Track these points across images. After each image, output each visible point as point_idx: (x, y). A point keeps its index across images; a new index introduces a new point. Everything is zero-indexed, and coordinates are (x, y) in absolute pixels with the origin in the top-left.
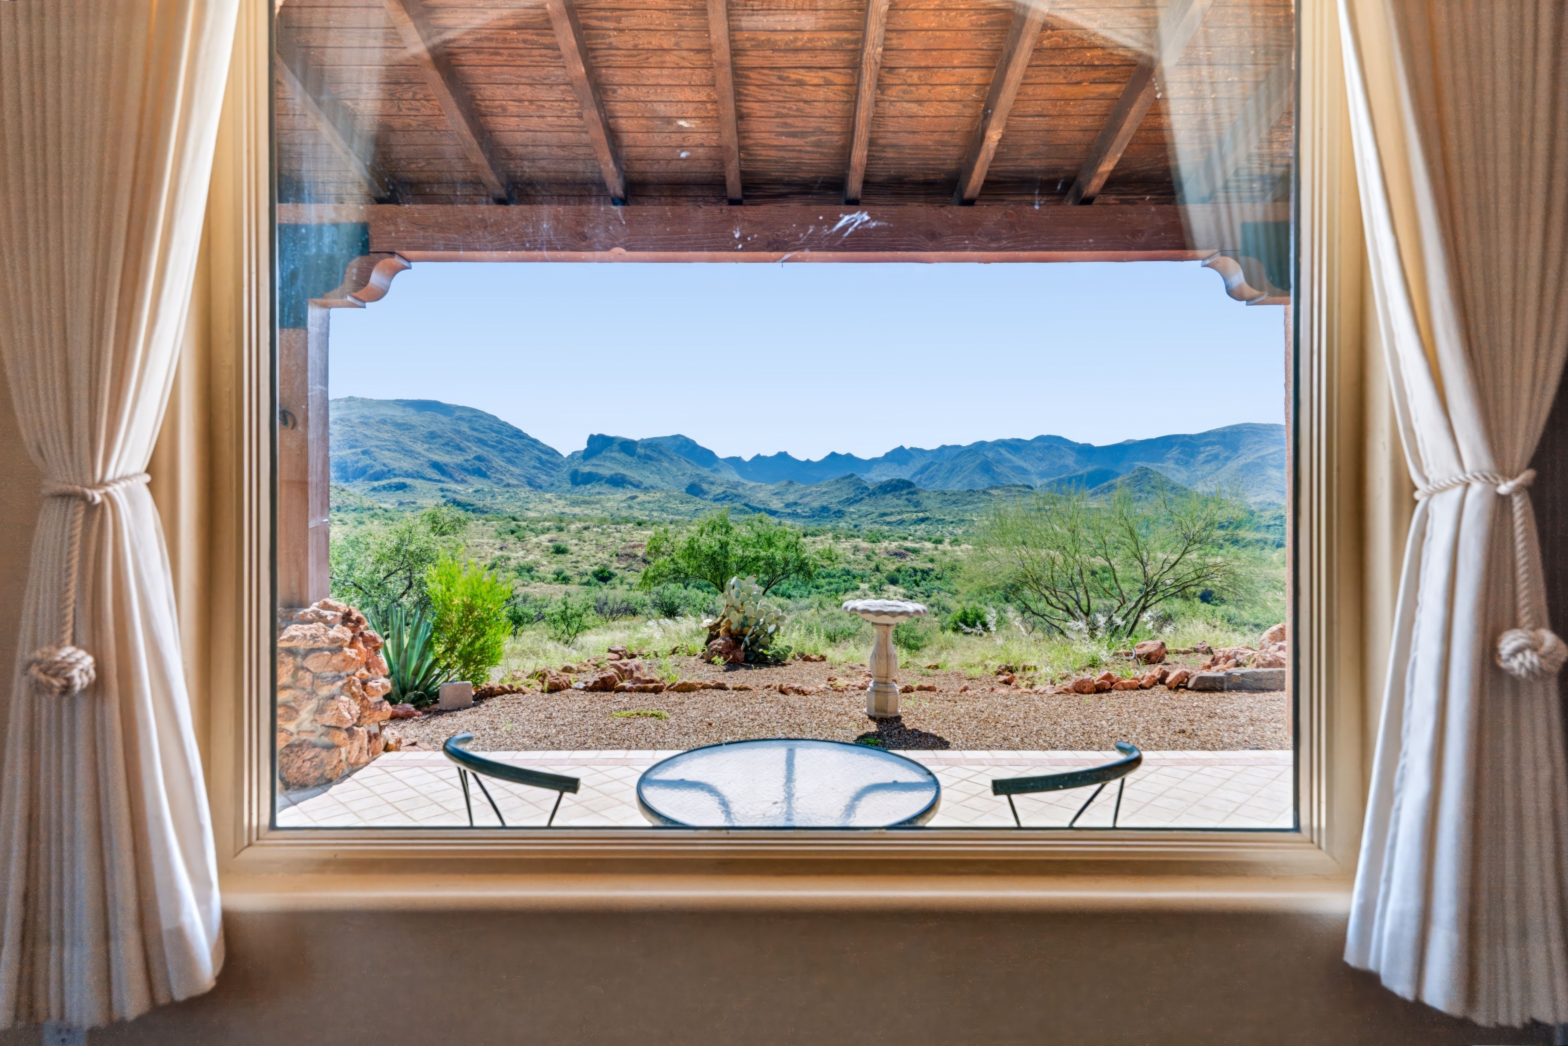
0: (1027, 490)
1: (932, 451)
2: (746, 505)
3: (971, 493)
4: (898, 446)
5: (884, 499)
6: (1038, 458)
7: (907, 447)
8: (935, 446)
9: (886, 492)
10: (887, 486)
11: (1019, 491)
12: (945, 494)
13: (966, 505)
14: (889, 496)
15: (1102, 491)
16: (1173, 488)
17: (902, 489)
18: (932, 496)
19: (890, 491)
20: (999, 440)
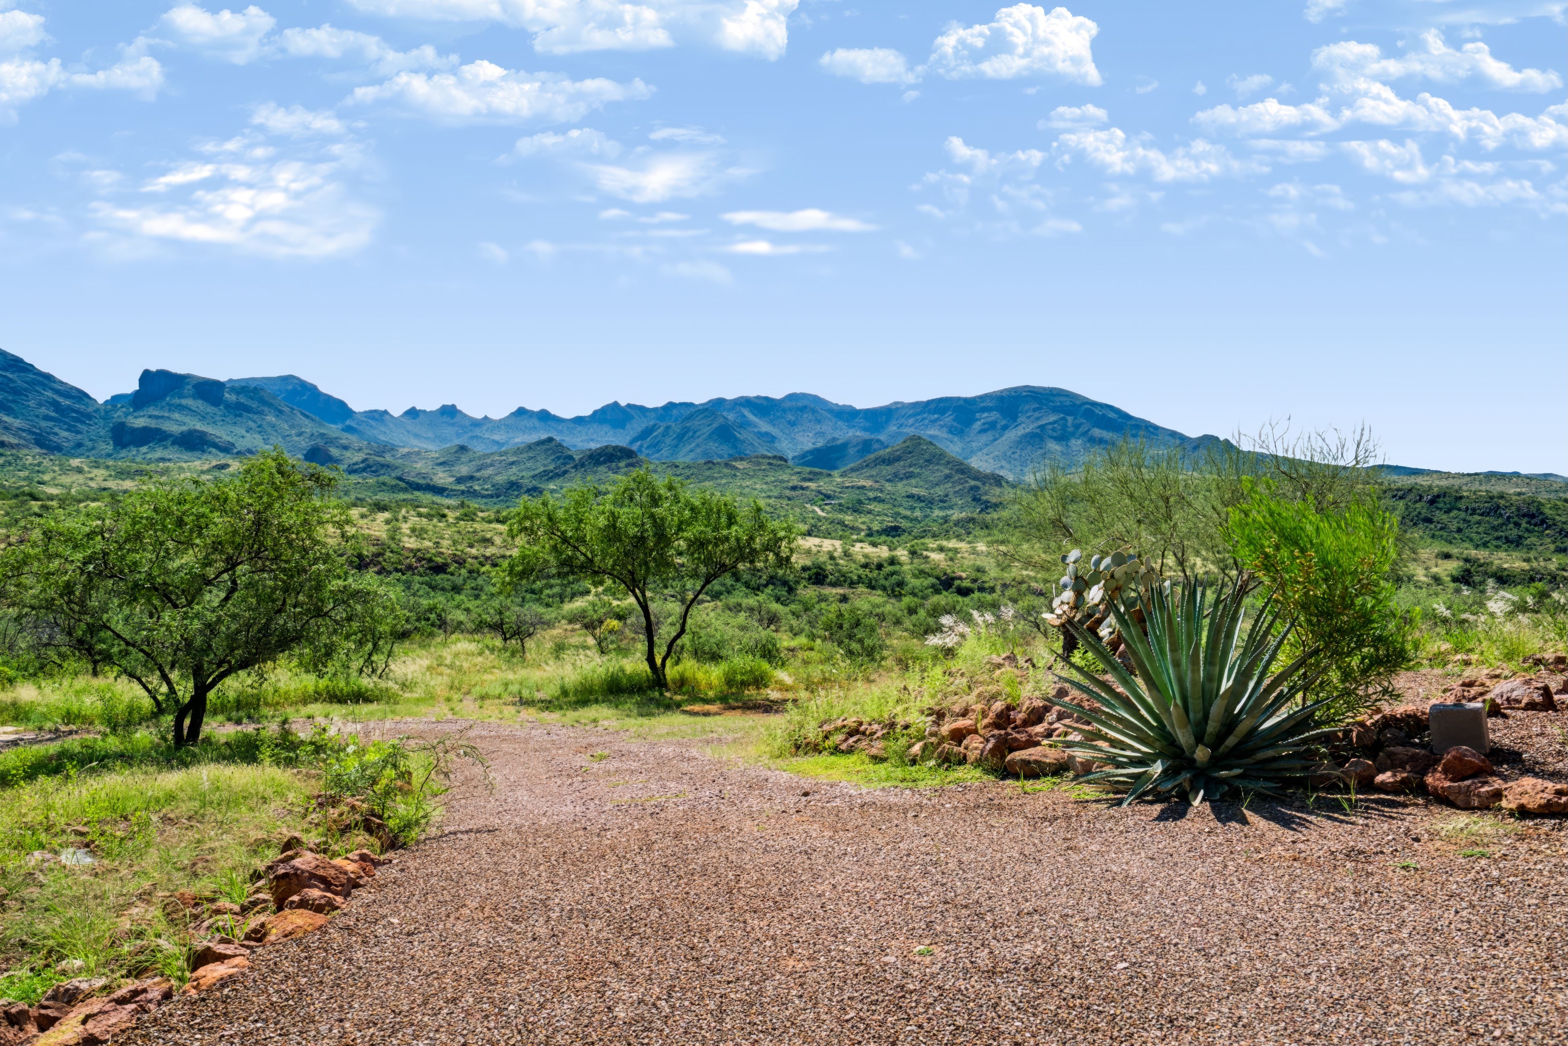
0: (779, 462)
1: (655, 410)
2: (400, 479)
3: (710, 465)
4: (611, 401)
5: (595, 472)
6: (789, 422)
7: (623, 403)
8: (659, 403)
9: (598, 463)
10: (600, 455)
11: (770, 464)
12: (677, 467)
13: (704, 481)
14: (602, 469)
15: (867, 466)
16: (948, 463)
17: (620, 459)
18: (659, 469)
19: (605, 462)
20: (742, 397)
